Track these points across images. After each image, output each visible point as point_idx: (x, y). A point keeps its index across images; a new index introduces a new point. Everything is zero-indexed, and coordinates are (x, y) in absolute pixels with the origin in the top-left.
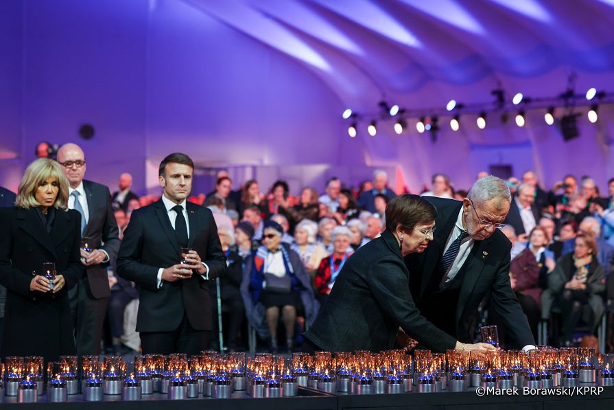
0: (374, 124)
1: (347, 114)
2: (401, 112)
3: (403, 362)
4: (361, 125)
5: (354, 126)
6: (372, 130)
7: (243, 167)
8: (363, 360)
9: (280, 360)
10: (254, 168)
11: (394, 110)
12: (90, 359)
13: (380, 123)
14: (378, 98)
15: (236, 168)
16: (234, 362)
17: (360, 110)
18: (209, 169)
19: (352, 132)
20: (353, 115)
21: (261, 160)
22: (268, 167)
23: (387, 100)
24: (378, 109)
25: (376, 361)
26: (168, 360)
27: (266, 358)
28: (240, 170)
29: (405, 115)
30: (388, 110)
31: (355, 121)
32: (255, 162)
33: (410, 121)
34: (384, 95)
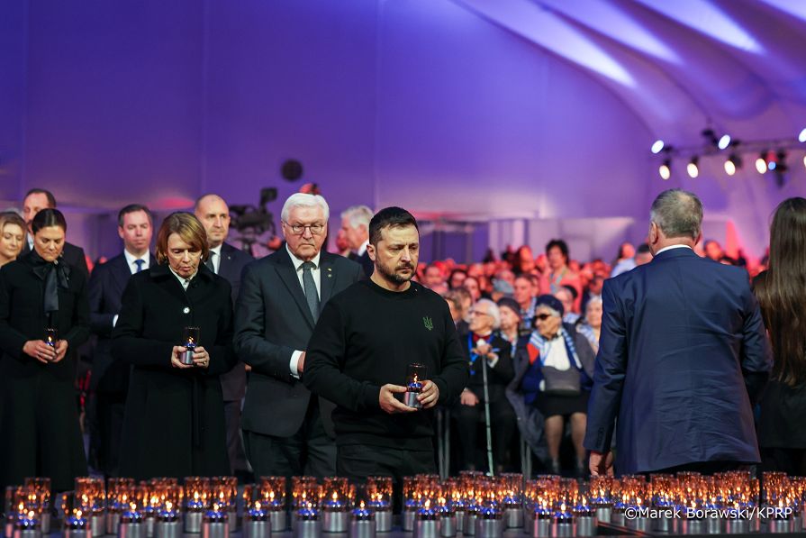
0: (695, 161)
1: (657, 147)
2: (733, 143)
3: (747, 489)
4: (676, 162)
5: (667, 164)
6: (693, 171)
7: (511, 221)
8: (691, 487)
9: (573, 486)
10: (526, 222)
11: (724, 142)
12: (302, 482)
13: (704, 160)
14: (701, 124)
15: (501, 221)
16: (506, 488)
17: (676, 142)
18: (464, 224)
19: (664, 172)
20: (666, 149)
21: (537, 212)
22: (545, 221)
23: (713, 127)
24: (702, 140)
25: (709, 489)
26: (414, 483)
27: (553, 483)
28: (506, 226)
29: (739, 148)
30: (716, 141)
31: (668, 156)
32: (529, 215)
33: (746, 157)
34: (709, 120)
